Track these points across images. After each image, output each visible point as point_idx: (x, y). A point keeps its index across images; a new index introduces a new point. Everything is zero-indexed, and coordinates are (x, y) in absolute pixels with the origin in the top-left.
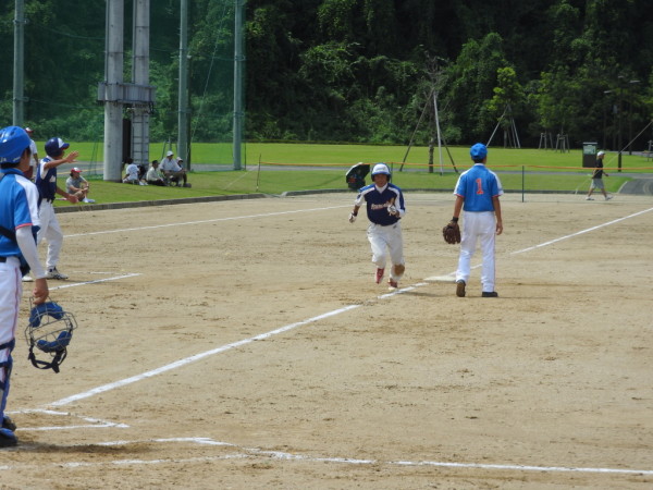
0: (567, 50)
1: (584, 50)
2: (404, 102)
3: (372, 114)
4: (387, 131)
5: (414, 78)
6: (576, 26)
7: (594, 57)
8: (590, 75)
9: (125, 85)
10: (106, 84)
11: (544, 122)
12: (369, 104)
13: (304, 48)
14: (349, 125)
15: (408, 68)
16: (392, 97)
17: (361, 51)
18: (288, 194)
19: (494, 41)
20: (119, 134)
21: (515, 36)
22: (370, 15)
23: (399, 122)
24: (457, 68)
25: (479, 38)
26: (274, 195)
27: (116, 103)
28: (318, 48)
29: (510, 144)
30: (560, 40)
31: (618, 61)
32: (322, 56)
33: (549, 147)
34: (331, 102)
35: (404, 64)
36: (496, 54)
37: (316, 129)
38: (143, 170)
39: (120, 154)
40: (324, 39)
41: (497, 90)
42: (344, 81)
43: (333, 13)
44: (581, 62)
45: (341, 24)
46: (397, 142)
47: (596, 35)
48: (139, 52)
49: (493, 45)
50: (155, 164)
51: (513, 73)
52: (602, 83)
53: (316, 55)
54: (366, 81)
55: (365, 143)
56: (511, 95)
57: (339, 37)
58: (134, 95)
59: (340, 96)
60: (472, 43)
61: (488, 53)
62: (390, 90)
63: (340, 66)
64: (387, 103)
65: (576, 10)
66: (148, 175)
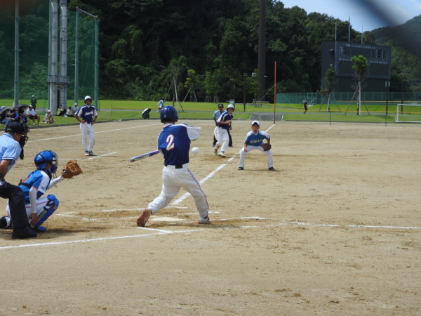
0: (212, 63)
1: (219, 63)
2: (147, 83)
3: (134, 88)
4: (140, 95)
5: (151, 74)
6: (216, 53)
7: (223, 66)
8: (222, 73)
9: (58, 76)
10: (50, 75)
11: (207, 92)
12: (133, 84)
13: (107, 62)
14: (125, 93)
15: (148, 70)
16: (142, 82)
17: (129, 63)
18: (122, 120)
19: (183, 59)
20: (56, 96)
21: (191, 57)
22: (133, 49)
23: (145, 92)
24: (168, 70)
25: (177, 58)
26: (117, 121)
27: (55, 83)
28: (112, 62)
29: (193, 101)
30: (209, 59)
31: (233, 67)
32: (113, 65)
33: (209, 102)
34: (117, 83)
35: (147, 68)
36: (184, 65)
37: (112, 94)
38: (65, 111)
39: (56, 104)
40: (114, 58)
41: (187, 79)
42: (123, 75)
43: (118, 48)
44: (218, 68)
45: (121, 52)
46: (144, 99)
47: (223, 57)
48: (63, 63)
49: (183, 61)
50: (70, 108)
51: (194, 72)
52: (226, 76)
53: (112, 65)
54: (132, 75)
55: (132, 100)
56: (193, 81)
57: (120, 57)
58: (61, 80)
59: (121, 81)
60: (174, 60)
61: (181, 65)
62: (141, 79)
63: (121, 69)
64: (140, 84)
65: (216, 47)
66: (67, 113)
